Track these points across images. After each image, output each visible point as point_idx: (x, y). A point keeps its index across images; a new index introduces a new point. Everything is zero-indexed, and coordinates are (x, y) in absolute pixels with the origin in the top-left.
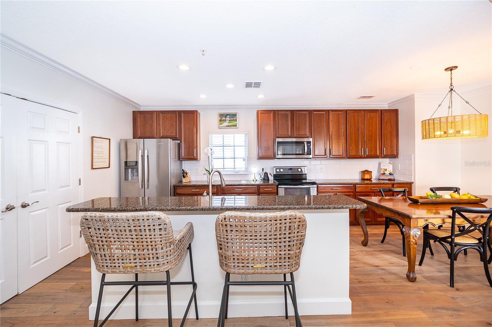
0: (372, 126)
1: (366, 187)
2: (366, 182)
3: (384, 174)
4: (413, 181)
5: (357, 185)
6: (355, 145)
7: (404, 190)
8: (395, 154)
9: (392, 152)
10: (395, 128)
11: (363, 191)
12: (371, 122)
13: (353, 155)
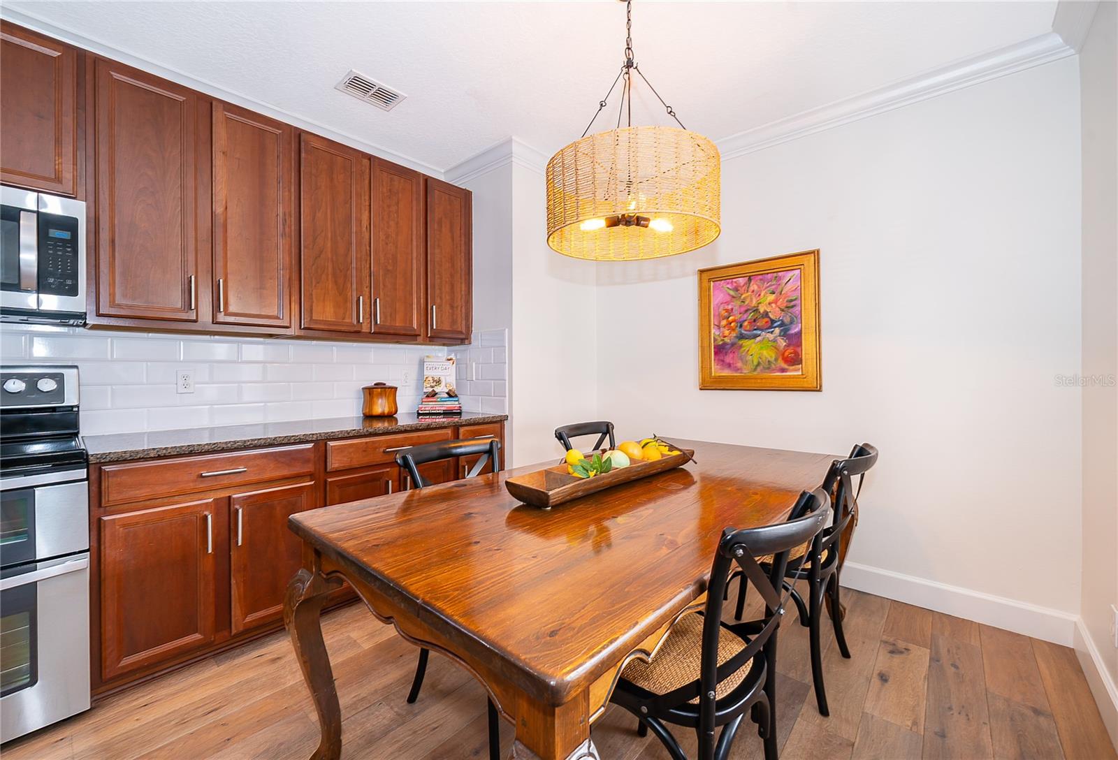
0: (397, 223)
1: (366, 449)
2: (380, 426)
3: (433, 396)
4: (507, 414)
5: (331, 444)
6: (336, 282)
7: (488, 447)
8: (464, 331)
9: (454, 322)
10: (463, 248)
11: (355, 464)
12: (394, 208)
13: (325, 322)
